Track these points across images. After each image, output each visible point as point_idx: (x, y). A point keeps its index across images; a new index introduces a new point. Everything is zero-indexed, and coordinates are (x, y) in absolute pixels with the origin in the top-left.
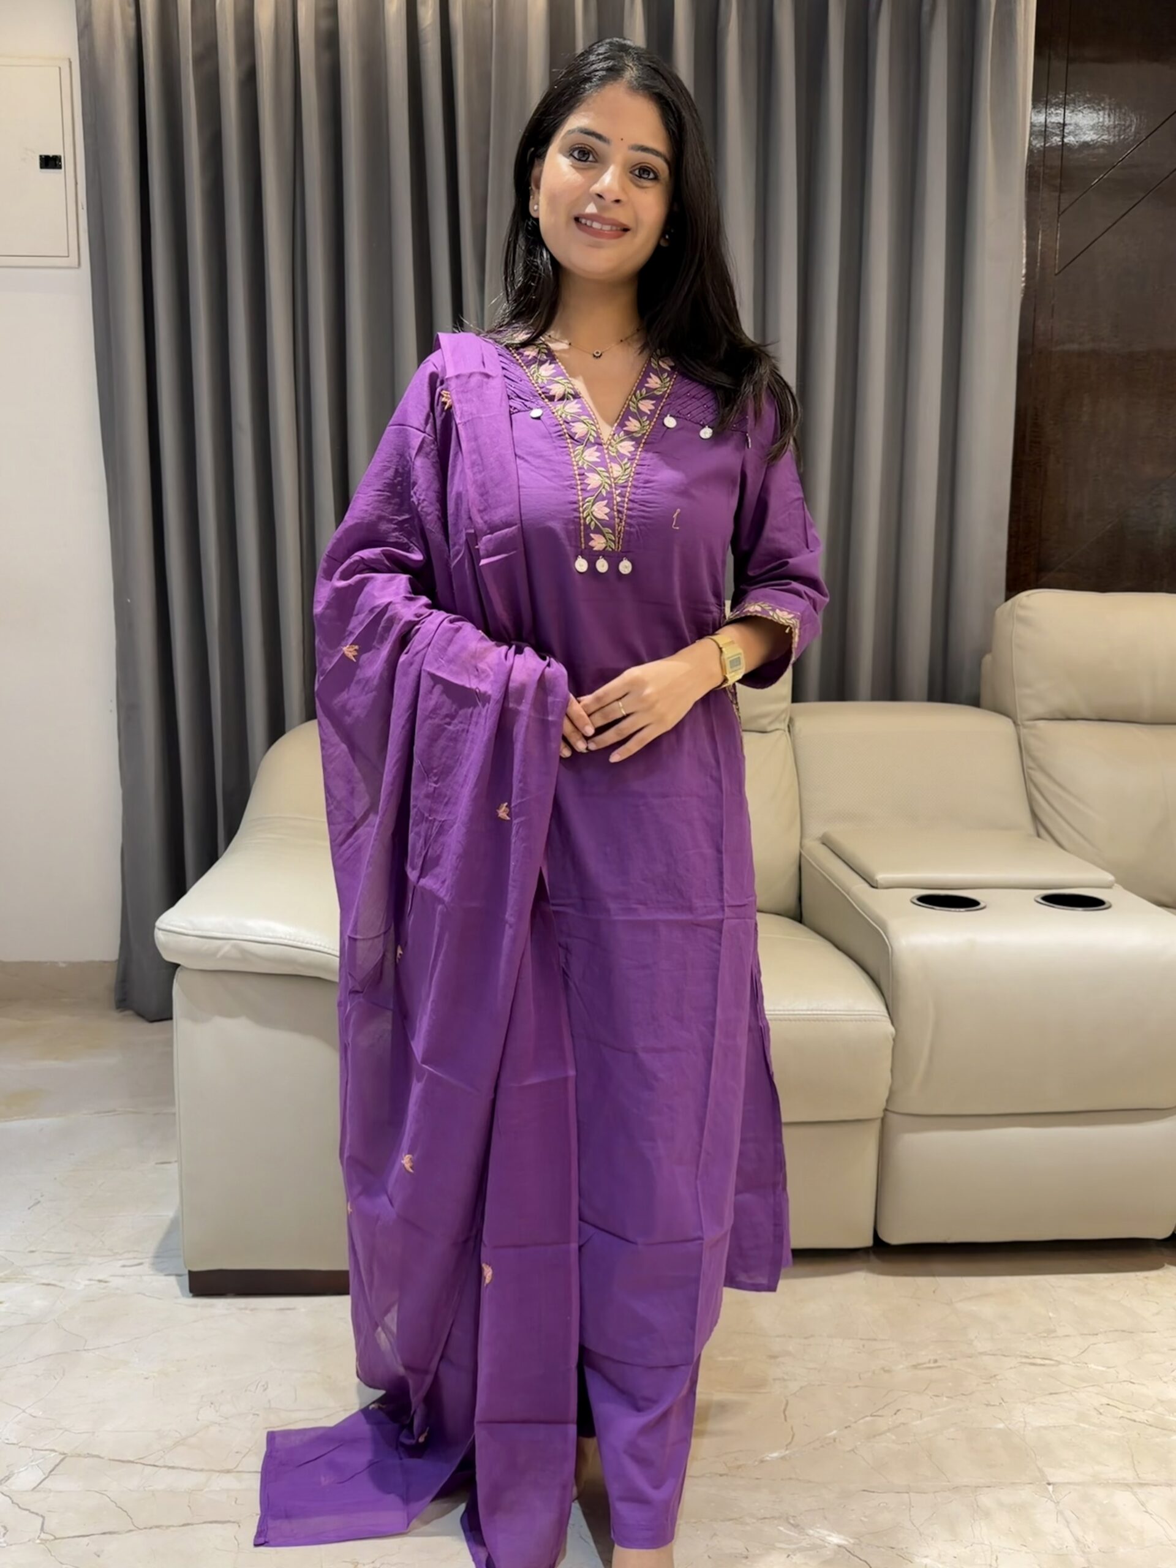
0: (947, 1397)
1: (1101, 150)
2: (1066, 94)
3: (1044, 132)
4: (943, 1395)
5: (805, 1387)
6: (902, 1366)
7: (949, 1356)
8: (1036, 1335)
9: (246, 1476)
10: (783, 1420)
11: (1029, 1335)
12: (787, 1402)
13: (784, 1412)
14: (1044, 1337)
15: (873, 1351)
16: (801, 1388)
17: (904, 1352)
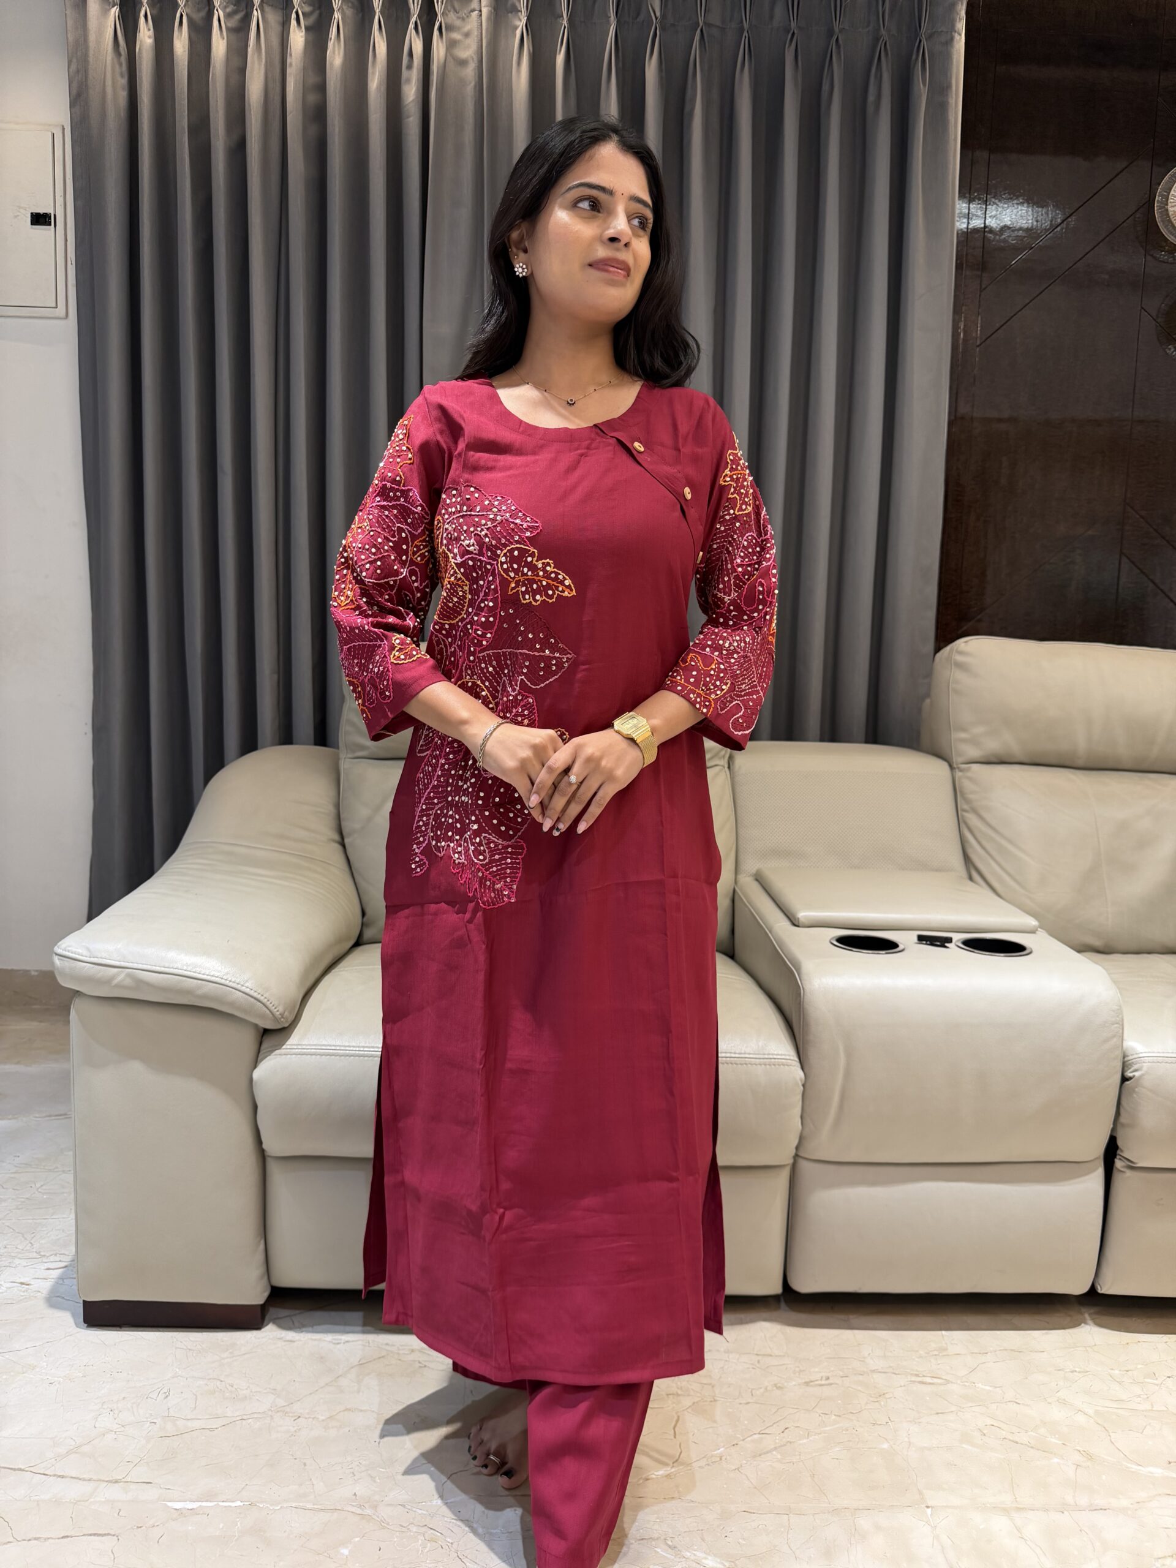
0: (835, 1415)
2: (988, 181)
3: (966, 215)
4: (831, 1412)
5: (697, 1402)
6: (794, 1383)
7: (841, 1373)
8: (928, 1353)
9: (133, 1486)
10: (673, 1437)
11: (921, 1352)
12: (678, 1417)
13: (674, 1428)
14: (936, 1355)
15: (768, 1367)
16: (694, 1403)
17: (797, 1369)
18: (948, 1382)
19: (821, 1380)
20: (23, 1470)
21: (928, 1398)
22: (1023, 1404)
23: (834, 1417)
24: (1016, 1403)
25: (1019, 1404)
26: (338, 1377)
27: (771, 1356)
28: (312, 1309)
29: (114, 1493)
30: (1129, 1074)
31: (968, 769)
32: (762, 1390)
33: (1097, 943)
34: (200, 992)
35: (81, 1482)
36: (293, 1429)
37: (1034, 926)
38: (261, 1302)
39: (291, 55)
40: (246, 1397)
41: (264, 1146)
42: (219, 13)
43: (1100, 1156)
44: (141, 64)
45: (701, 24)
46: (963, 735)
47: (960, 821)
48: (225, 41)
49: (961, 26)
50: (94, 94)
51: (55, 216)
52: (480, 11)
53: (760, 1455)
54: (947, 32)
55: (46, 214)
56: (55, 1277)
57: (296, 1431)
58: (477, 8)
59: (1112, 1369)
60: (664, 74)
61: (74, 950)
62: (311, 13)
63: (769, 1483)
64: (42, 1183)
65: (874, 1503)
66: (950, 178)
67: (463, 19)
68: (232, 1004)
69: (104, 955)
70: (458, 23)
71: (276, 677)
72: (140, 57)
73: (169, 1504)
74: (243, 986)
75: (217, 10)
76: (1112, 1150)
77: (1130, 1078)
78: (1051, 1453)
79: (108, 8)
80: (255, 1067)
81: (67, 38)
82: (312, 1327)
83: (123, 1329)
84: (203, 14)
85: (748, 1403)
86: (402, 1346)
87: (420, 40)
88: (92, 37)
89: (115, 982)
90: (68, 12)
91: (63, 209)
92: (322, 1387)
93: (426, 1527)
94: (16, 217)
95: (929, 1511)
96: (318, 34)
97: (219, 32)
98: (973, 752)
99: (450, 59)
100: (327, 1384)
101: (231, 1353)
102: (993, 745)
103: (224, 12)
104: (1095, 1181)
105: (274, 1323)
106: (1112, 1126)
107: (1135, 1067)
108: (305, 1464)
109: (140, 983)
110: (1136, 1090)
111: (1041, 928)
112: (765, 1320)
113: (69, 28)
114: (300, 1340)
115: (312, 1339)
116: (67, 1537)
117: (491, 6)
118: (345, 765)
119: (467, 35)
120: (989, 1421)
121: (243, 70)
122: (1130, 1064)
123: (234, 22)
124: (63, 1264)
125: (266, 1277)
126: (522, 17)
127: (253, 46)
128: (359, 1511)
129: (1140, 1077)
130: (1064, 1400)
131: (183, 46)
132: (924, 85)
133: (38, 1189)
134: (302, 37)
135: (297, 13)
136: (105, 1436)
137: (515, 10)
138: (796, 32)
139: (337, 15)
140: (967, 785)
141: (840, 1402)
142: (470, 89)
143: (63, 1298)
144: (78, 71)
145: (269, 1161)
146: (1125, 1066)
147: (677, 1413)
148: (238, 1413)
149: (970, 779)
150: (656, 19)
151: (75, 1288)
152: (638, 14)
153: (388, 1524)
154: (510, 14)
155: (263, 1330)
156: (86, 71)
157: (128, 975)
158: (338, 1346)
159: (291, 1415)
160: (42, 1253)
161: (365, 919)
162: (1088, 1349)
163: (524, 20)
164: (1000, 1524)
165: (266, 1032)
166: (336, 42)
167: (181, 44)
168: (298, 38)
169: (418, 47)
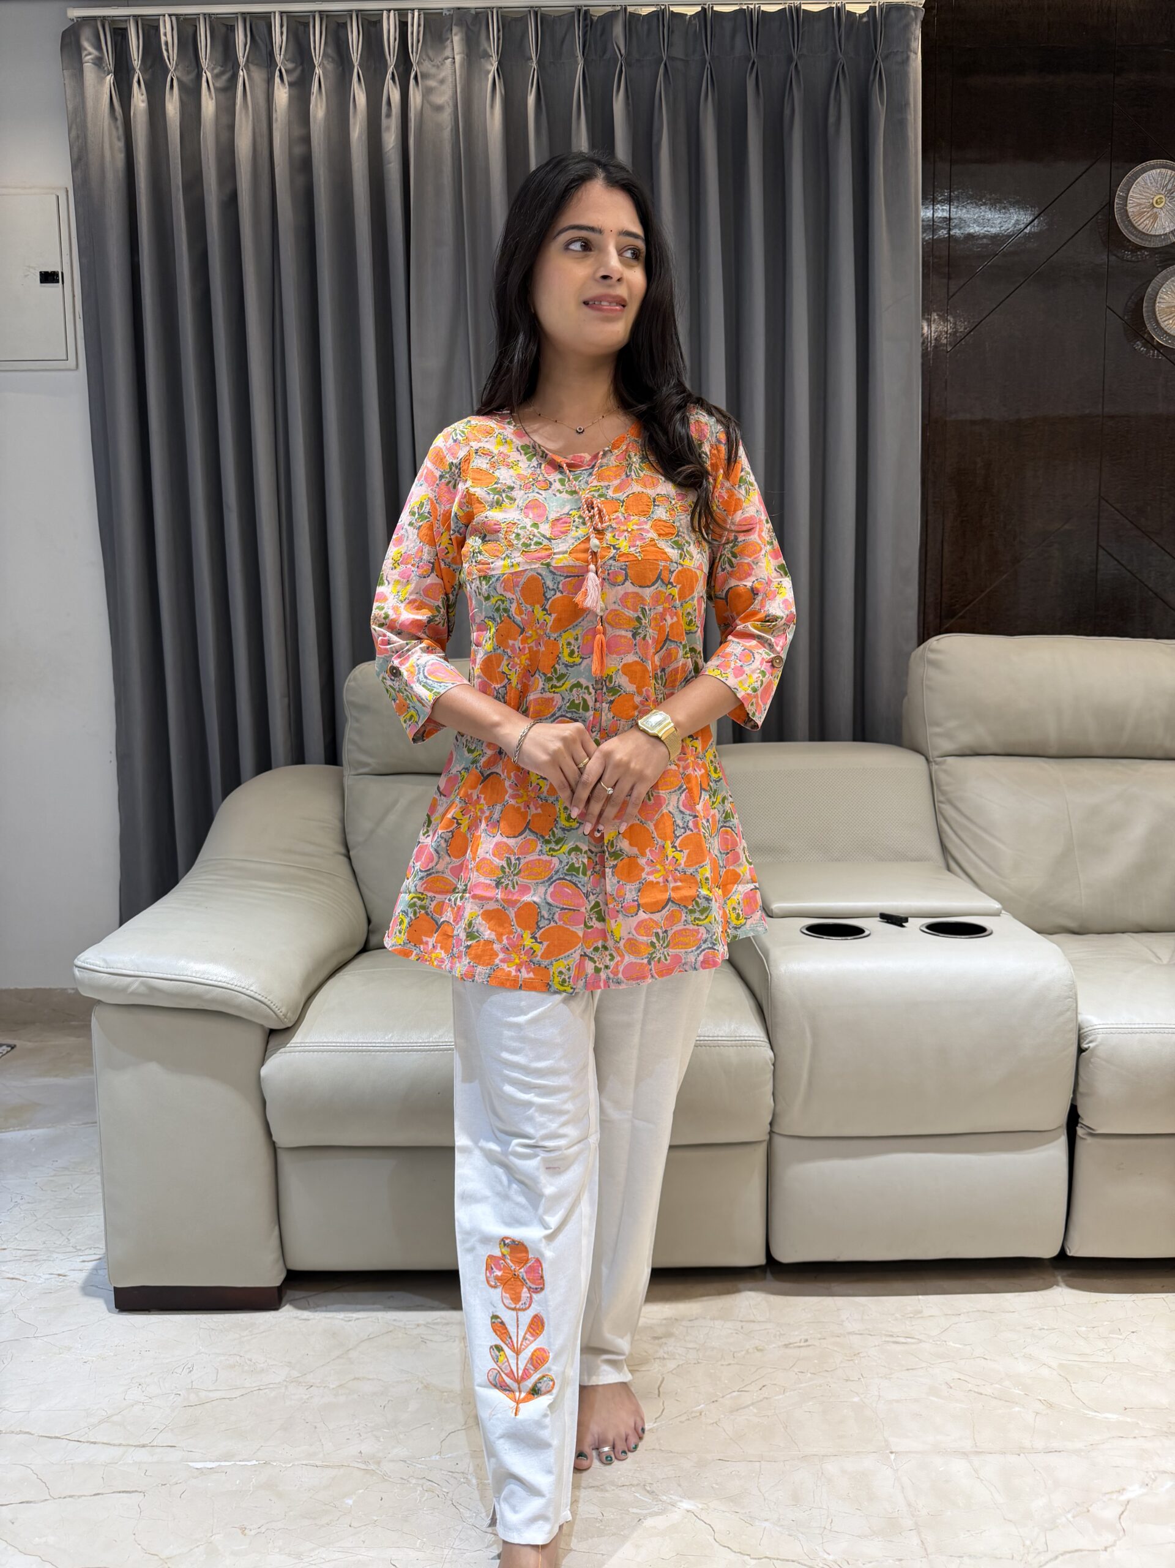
0: (811, 1374)
1: (985, 241)
2: (950, 192)
3: (931, 226)
4: (807, 1371)
5: (682, 1365)
6: (774, 1345)
7: (819, 1336)
8: (903, 1316)
9: (159, 1450)
10: (657, 1396)
11: (898, 1315)
12: (663, 1379)
13: (659, 1389)
14: (911, 1317)
15: (750, 1332)
16: (679, 1365)
17: (778, 1333)
18: (920, 1341)
19: (800, 1342)
20: (59, 1438)
21: (900, 1356)
22: (991, 1360)
23: (809, 1375)
24: (985, 1359)
25: (986, 1359)
26: (348, 1350)
27: (754, 1322)
28: (325, 1291)
29: (142, 1455)
30: (1085, 1046)
31: (945, 761)
32: (743, 1353)
33: (1072, 925)
34: (208, 996)
35: (113, 1447)
36: (305, 1397)
37: (998, 909)
38: (277, 1282)
39: (276, 111)
40: (263, 1370)
41: (274, 1138)
42: (207, 75)
43: (1063, 1125)
44: (135, 127)
45: (665, 59)
46: (938, 730)
47: (937, 812)
48: (214, 101)
49: (917, 45)
50: (93, 158)
51: (62, 273)
52: (454, 58)
53: (738, 1410)
54: (902, 52)
55: (54, 272)
56: (89, 1268)
57: (308, 1399)
58: (451, 56)
59: (1079, 1326)
60: (631, 108)
61: (92, 962)
62: (294, 70)
63: (745, 1434)
64: (78, 1185)
65: (842, 1450)
66: (913, 190)
67: (438, 67)
68: (238, 1007)
69: (119, 965)
70: (433, 71)
71: (286, 700)
72: (135, 122)
73: (191, 1464)
74: (247, 989)
75: (205, 73)
76: (1073, 1119)
77: (1086, 1049)
78: (1013, 1402)
79: (103, 75)
80: (263, 1065)
81: (67, 107)
82: (326, 1306)
83: (152, 1313)
84: (193, 76)
85: (729, 1364)
86: (409, 1321)
87: (396, 87)
88: (90, 103)
89: (130, 990)
90: (67, 82)
91: (70, 268)
92: (334, 1360)
93: (424, 1480)
94: (26, 276)
95: (892, 1456)
96: (301, 87)
97: (207, 93)
98: (947, 746)
99: (427, 105)
100: (338, 1357)
101: (250, 1331)
102: (966, 738)
103: (212, 74)
104: (1058, 1149)
105: (290, 1304)
106: (1072, 1096)
107: (1090, 1038)
108: (316, 1428)
109: (153, 989)
110: (1092, 1060)
111: (1006, 911)
112: (751, 1290)
113: (68, 97)
114: (314, 1319)
115: (325, 1318)
116: (98, 1494)
117: (463, 53)
118: (348, 781)
119: (442, 82)
120: (957, 1376)
121: (231, 127)
122: (1085, 1036)
123: (222, 82)
124: (98, 1257)
125: (281, 1262)
126: (493, 62)
127: (240, 105)
128: (363, 1467)
129: (1095, 1048)
130: (1030, 1355)
131: (175, 109)
132: (882, 104)
133: (74, 1190)
134: (285, 93)
135: (280, 71)
136: (135, 1407)
137: (487, 56)
138: (756, 60)
139: (318, 71)
140: (943, 777)
141: (816, 1361)
142: (447, 134)
143: (97, 1287)
144: (78, 137)
145: (279, 1151)
146: (1080, 1038)
147: (662, 1375)
148: (254, 1385)
149: (945, 771)
150: (621, 56)
151: (107, 1277)
152: (604, 52)
153: (390, 1477)
154: (482, 60)
155: (280, 1310)
156: (85, 137)
157: (142, 983)
158: (350, 1323)
159: (304, 1384)
160: (78, 1248)
161: (371, 926)
162: (1058, 1309)
163: (496, 64)
164: (959, 1466)
165: (272, 1032)
166: (318, 97)
167: (172, 106)
168: (282, 95)
169: (396, 96)
